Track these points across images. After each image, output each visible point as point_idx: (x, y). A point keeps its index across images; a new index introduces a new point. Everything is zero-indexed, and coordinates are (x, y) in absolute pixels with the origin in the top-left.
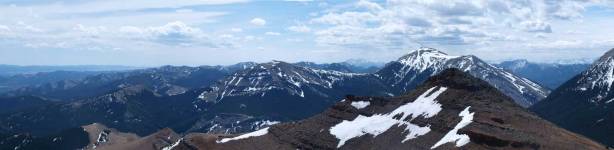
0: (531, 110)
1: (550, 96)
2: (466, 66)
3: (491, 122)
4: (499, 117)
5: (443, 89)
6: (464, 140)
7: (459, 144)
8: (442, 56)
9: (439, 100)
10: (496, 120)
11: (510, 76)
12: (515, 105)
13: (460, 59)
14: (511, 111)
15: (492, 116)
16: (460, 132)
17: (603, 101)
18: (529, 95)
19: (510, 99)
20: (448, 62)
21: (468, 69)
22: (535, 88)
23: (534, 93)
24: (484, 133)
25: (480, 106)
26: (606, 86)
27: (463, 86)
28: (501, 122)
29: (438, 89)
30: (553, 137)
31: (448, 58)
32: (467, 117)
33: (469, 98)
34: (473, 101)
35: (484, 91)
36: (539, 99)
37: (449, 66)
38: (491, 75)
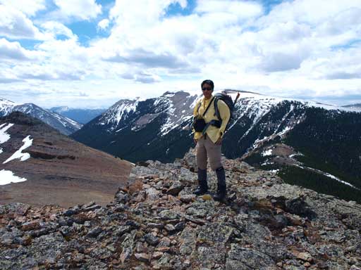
0: (70, 136)
1: (82, 128)
2: (27, 110)
3: (44, 145)
4: (49, 141)
5: (11, 125)
6: (26, 156)
7: (23, 159)
8: (11, 103)
9: (8, 132)
10: (47, 143)
11: (57, 116)
12: (59, 134)
13: (24, 106)
14: (57, 137)
15: (45, 141)
16: (23, 152)
17: (115, 130)
18: (70, 127)
19: (56, 130)
20: (15, 108)
21: (29, 112)
22: (74, 123)
23: (73, 126)
24: (39, 151)
25: (37, 135)
26: (116, 122)
27: (25, 123)
28: (51, 144)
29: (7, 125)
30: (83, 152)
31: (15, 105)
32: (28, 142)
33: (29, 131)
34: (31, 132)
35: (39, 126)
36: (76, 130)
37: (16, 110)
38: (45, 116)
